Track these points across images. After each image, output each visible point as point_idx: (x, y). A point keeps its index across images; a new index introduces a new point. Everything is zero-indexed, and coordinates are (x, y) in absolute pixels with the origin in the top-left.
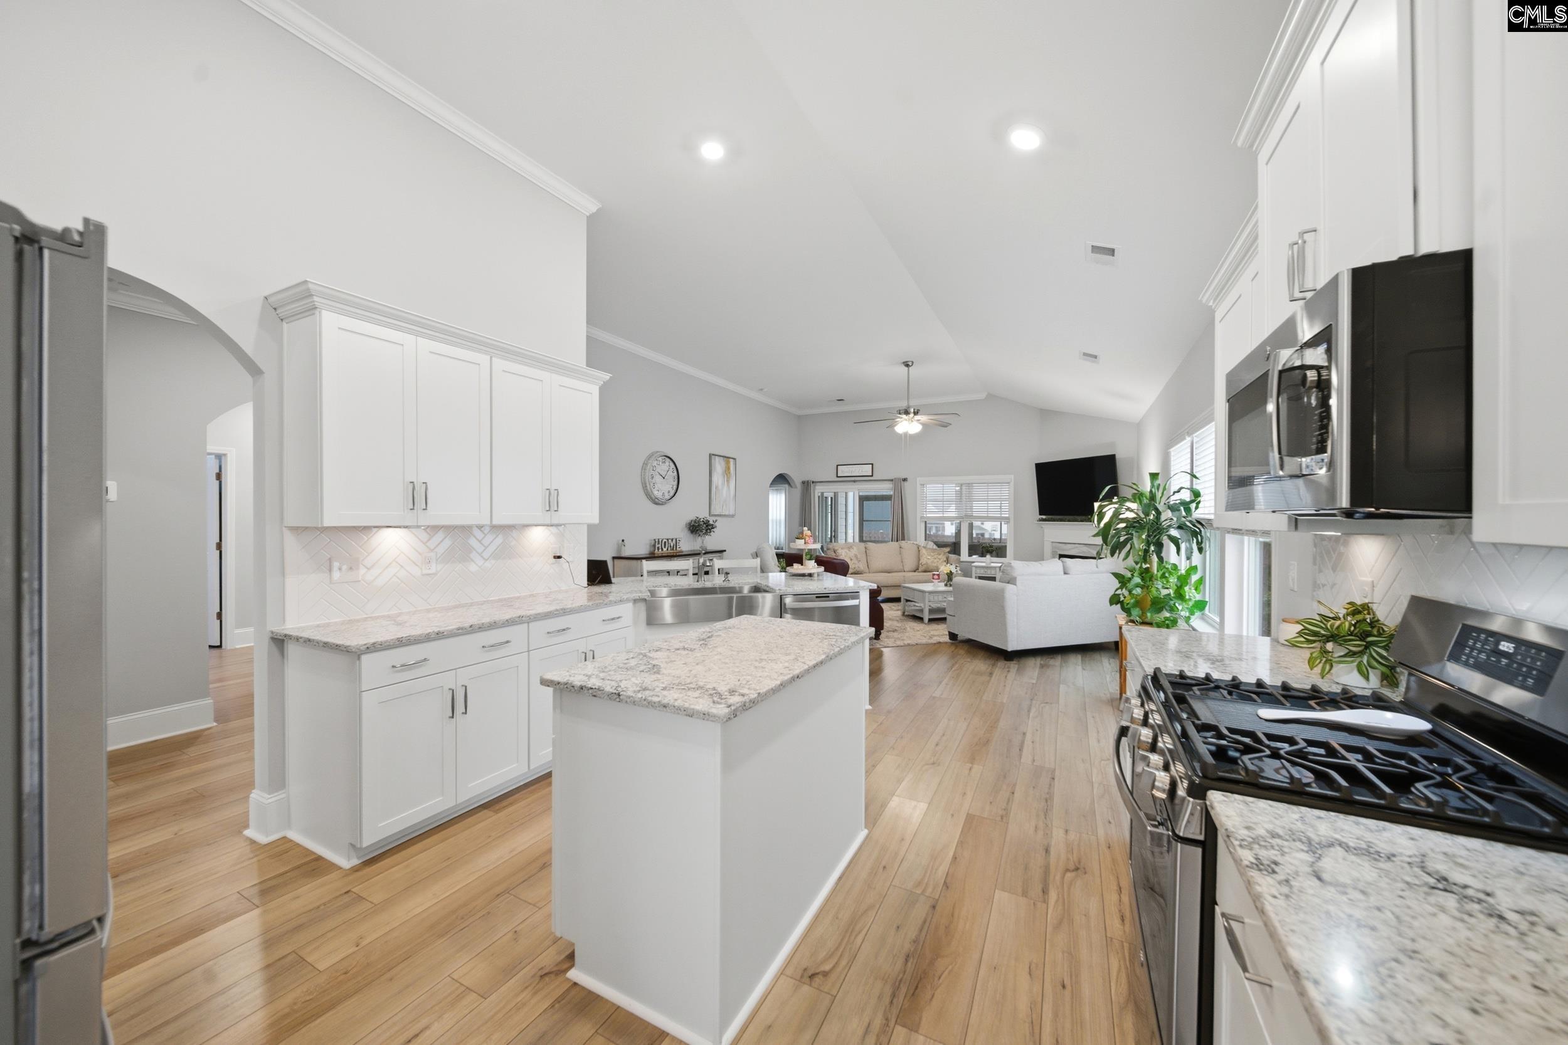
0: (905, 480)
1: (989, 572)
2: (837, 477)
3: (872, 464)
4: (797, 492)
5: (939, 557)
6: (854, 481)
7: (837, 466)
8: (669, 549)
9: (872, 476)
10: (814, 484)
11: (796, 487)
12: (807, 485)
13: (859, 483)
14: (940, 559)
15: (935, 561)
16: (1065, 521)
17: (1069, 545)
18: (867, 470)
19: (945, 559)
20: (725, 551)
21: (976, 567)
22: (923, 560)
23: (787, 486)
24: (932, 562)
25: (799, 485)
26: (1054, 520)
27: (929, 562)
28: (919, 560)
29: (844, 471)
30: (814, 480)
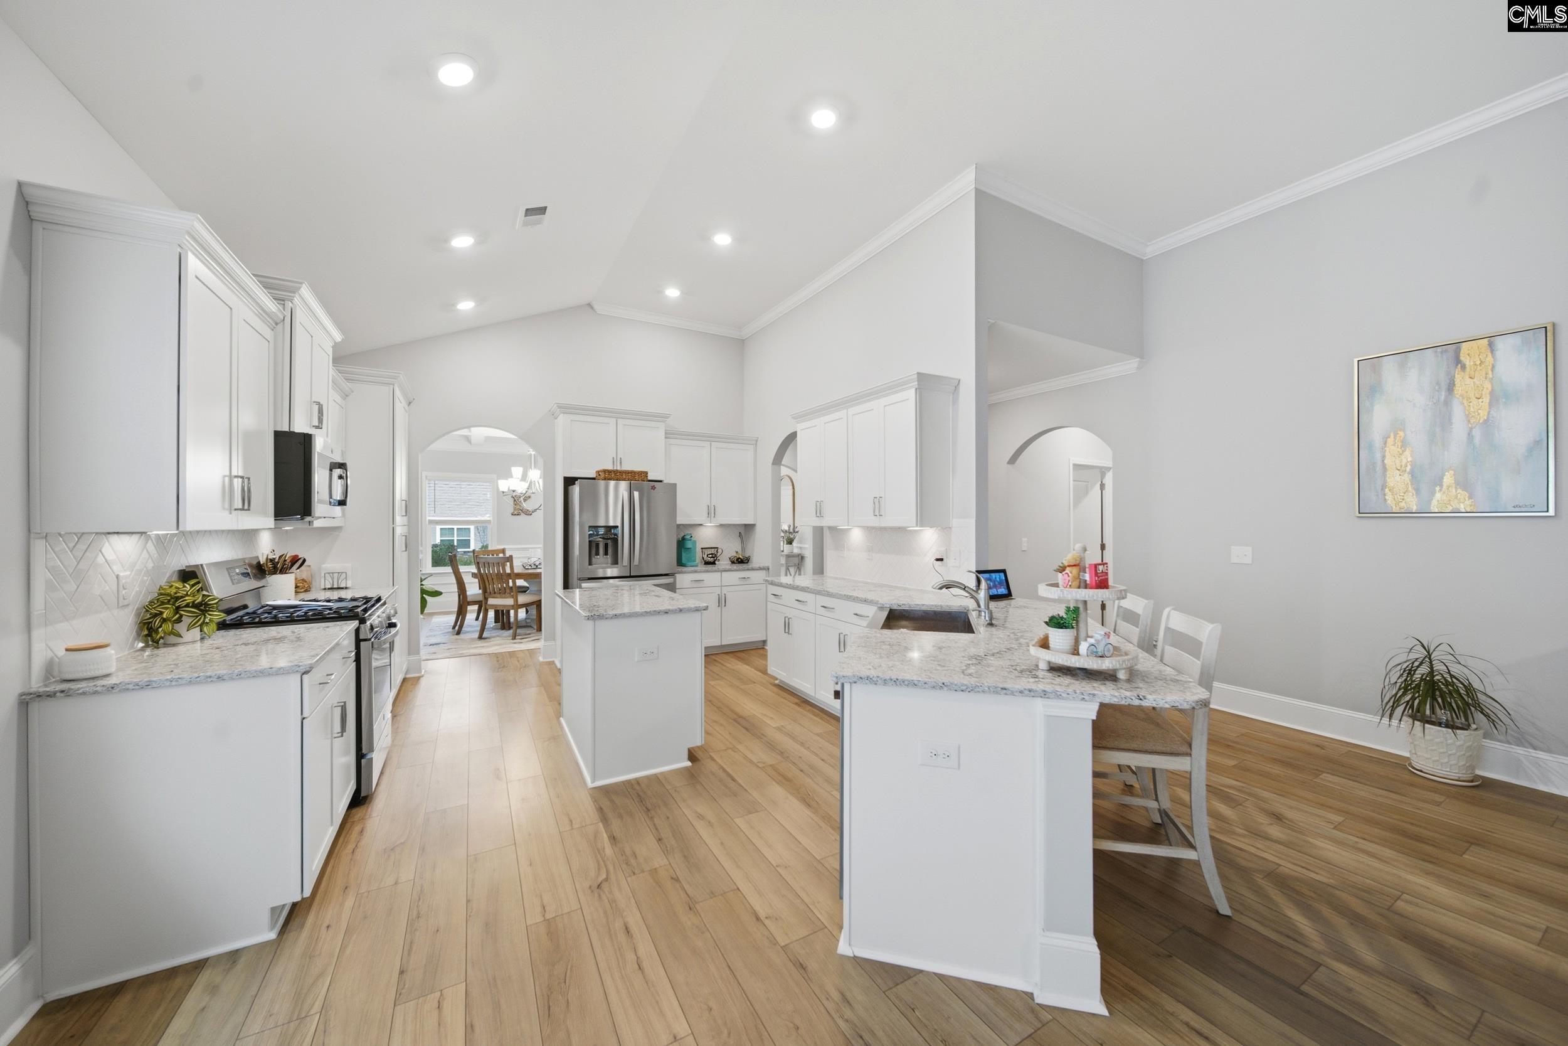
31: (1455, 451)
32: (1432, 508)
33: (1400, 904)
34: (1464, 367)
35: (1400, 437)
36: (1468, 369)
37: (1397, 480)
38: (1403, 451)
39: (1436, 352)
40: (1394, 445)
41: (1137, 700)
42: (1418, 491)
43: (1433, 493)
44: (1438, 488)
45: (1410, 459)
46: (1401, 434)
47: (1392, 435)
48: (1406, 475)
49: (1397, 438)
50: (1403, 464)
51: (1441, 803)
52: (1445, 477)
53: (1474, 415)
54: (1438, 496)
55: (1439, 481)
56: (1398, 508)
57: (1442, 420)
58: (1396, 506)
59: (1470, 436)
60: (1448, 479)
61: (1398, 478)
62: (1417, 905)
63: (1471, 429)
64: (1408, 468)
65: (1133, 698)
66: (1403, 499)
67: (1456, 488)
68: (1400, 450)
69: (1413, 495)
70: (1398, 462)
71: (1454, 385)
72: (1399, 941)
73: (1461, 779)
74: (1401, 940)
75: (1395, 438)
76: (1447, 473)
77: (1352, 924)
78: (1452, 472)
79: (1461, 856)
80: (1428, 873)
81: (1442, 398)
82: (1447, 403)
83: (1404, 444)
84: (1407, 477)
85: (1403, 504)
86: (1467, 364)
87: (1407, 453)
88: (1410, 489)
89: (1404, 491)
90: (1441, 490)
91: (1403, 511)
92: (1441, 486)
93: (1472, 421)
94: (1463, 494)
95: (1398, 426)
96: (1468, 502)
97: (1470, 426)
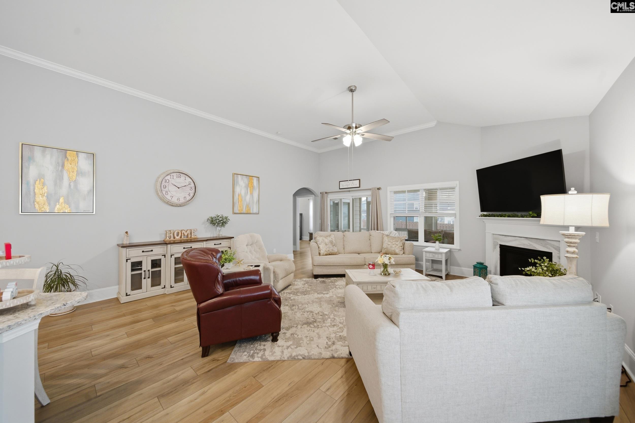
0: (379, 189)
1: (436, 256)
2: (340, 189)
3: (359, 180)
4: (319, 199)
5: (397, 243)
6: (349, 191)
7: (340, 182)
8: (183, 237)
9: (359, 187)
10: (327, 194)
11: (318, 196)
12: (324, 194)
13: (353, 192)
14: (397, 245)
15: (394, 246)
16: (505, 217)
17: (510, 237)
18: (356, 184)
19: (402, 245)
20: (233, 238)
21: (426, 252)
22: (385, 246)
23: (313, 196)
24: (391, 247)
25: (320, 195)
26: (494, 216)
27: (389, 247)
28: (383, 245)
29: (343, 185)
30: (327, 191)
31: (64, 190)
32: (55, 211)
33: (93, 353)
34: (68, 160)
35: (42, 181)
36: (69, 161)
37: (40, 199)
38: (43, 187)
39: (58, 151)
40: (39, 184)
41: (63, 306)
42: (49, 204)
43: (56, 206)
44: (57, 203)
45: (46, 191)
46: (42, 180)
47: (38, 180)
48: (45, 197)
49: (41, 182)
50: (43, 192)
51: (71, 320)
52: (60, 200)
53: (71, 177)
54: (58, 206)
55: (58, 201)
56: (41, 211)
57: (59, 178)
58: (40, 210)
59: (70, 186)
60: (61, 200)
61: (41, 198)
62: (97, 350)
63: (70, 183)
64: (46, 195)
65: (61, 306)
66: (43, 207)
67: (64, 204)
68: (42, 186)
69: (47, 206)
70: (41, 191)
71: (64, 165)
72: (104, 361)
73: (71, 310)
74: (105, 360)
75: (40, 181)
76: (61, 198)
77: (89, 368)
78: (63, 198)
79: (92, 330)
80: (91, 340)
81: (60, 169)
82: (62, 171)
83: (44, 184)
84: (45, 198)
85: (43, 209)
86: (69, 159)
87: (45, 188)
88: (46, 203)
89: (43, 204)
90: (58, 204)
91: (43, 212)
92: (59, 202)
93: (70, 180)
94: (67, 206)
95: (41, 176)
96: (68, 209)
97: (70, 181)
